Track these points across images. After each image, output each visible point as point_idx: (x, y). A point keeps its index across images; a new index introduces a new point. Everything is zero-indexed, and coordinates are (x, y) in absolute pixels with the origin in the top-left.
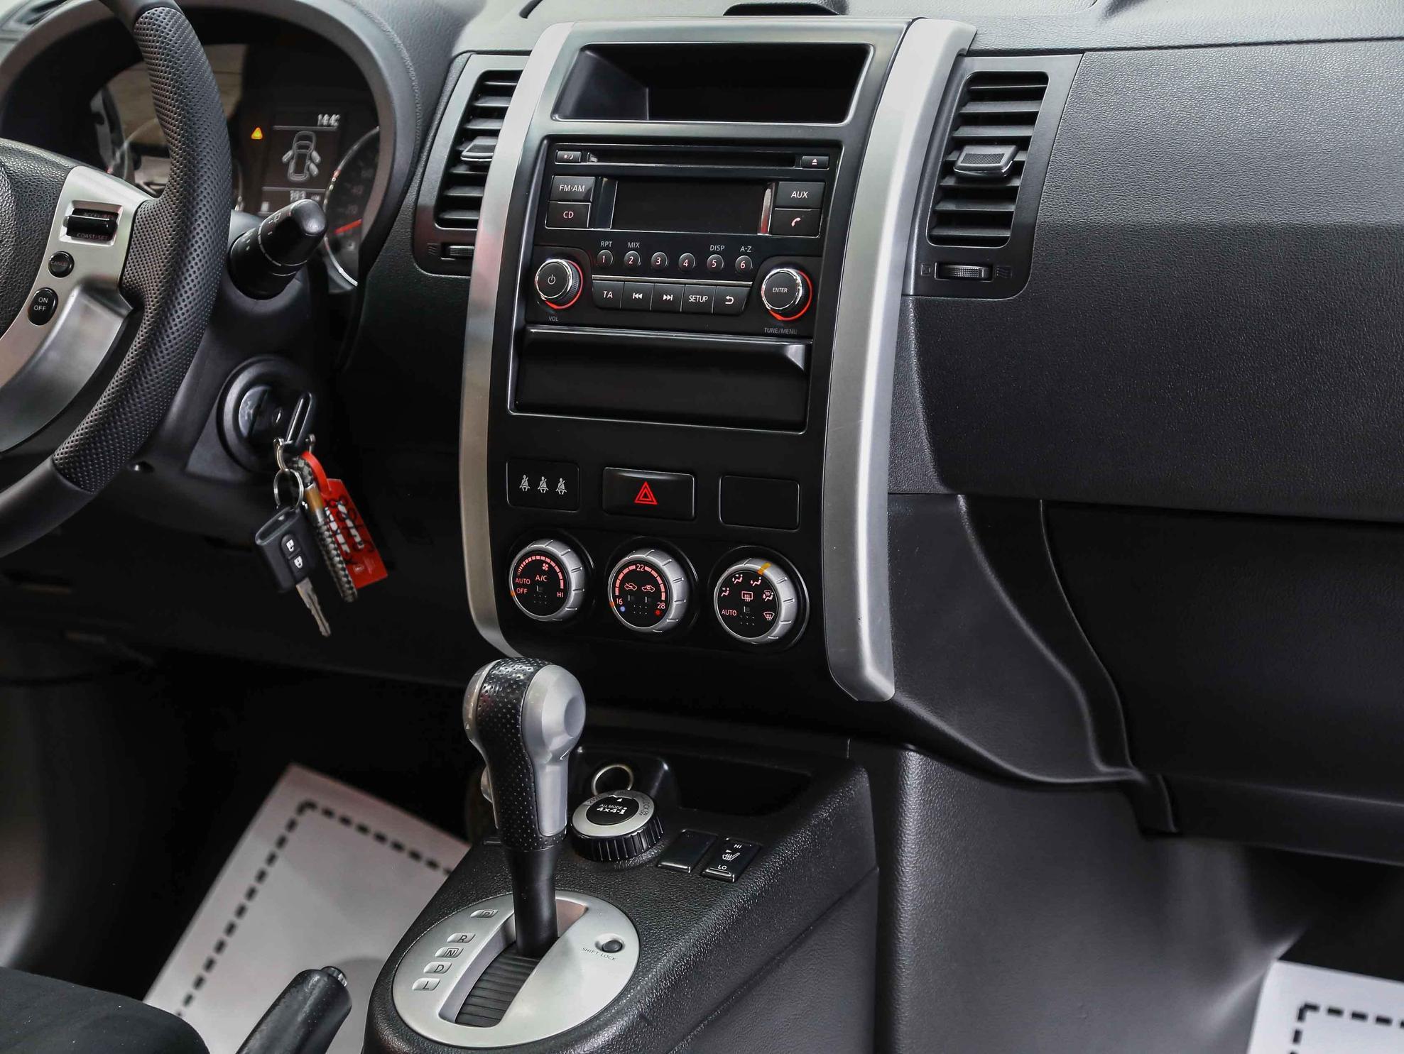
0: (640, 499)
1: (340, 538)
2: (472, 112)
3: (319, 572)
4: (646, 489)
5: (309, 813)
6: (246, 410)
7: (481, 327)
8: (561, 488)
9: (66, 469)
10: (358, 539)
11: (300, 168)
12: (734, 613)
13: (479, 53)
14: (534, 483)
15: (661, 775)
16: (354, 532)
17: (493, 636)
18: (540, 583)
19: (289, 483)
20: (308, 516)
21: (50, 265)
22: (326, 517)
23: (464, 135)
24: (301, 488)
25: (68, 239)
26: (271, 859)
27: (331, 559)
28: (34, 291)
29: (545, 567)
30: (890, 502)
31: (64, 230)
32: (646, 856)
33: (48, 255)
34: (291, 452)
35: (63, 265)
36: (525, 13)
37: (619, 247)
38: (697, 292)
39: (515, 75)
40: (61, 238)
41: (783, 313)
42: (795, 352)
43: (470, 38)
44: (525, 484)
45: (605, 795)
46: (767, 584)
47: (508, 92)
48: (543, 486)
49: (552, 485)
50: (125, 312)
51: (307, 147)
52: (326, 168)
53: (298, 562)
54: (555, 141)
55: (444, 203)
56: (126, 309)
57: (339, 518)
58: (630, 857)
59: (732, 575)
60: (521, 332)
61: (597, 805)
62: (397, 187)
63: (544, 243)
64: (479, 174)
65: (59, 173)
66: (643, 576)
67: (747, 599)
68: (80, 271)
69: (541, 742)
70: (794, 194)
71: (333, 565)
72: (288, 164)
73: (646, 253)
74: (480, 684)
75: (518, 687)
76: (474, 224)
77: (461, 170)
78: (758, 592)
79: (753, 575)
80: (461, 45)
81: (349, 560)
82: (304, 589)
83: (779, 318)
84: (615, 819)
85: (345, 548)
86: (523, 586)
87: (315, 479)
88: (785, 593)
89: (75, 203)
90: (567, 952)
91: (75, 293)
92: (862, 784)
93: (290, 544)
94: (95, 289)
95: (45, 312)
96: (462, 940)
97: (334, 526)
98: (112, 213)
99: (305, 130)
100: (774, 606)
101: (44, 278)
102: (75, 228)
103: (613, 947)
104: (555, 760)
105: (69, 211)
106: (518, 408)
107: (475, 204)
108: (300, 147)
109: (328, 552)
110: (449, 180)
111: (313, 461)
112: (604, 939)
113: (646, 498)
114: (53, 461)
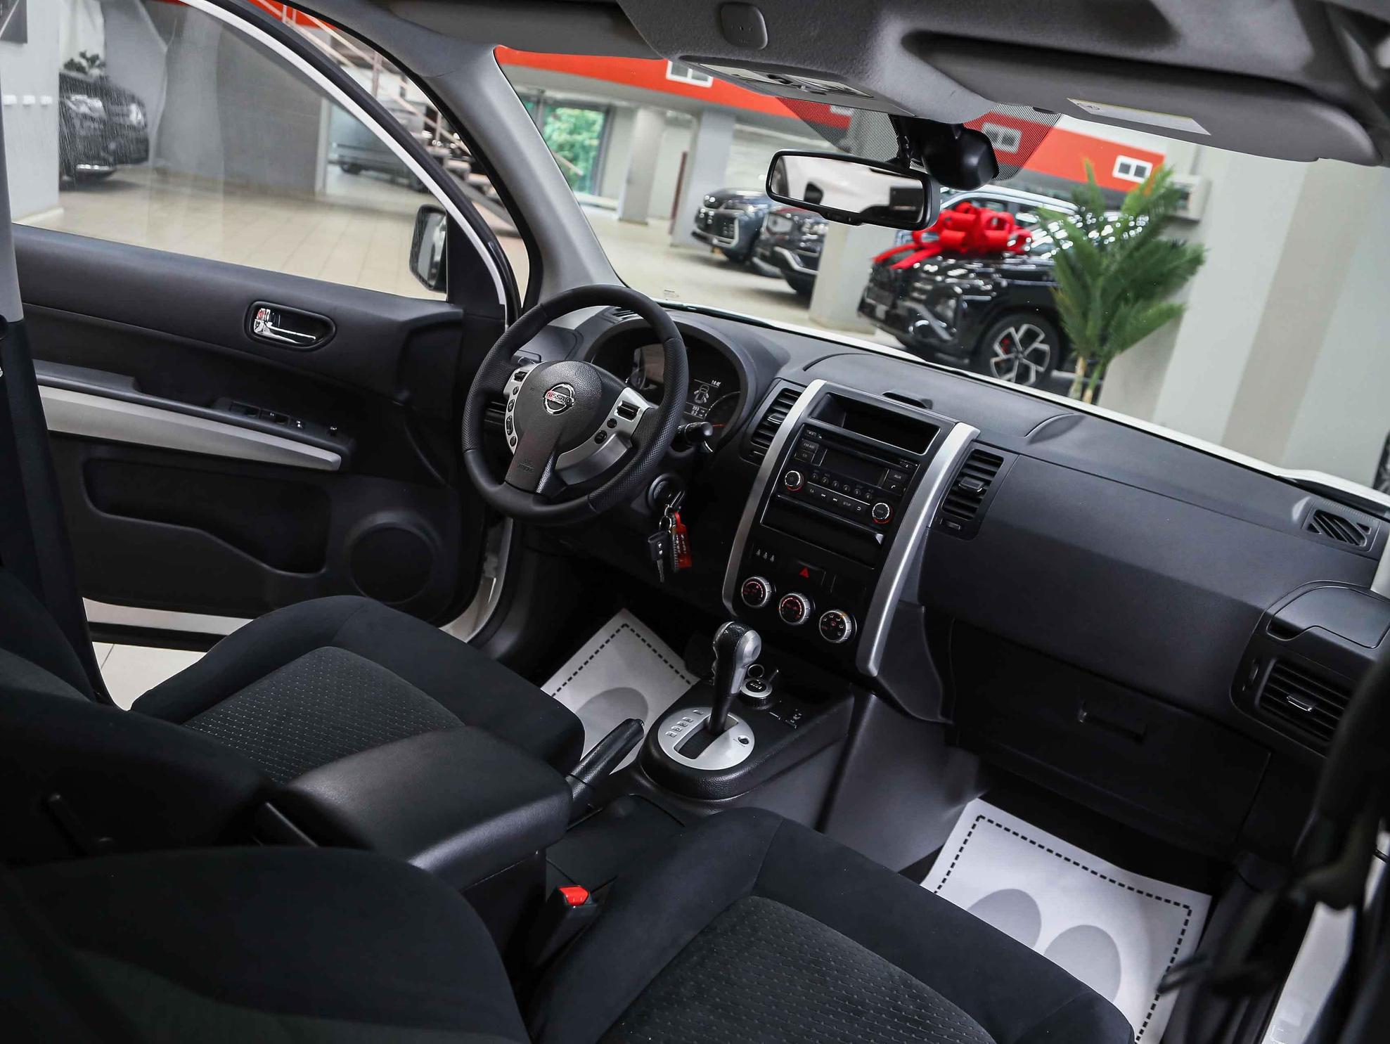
0: (802, 574)
1: (678, 547)
2: (776, 402)
3: (667, 558)
4: (805, 570)
5: (625, 628)
6: (658, 489)
7: (758, 489)
8: (772, 559)
9: (592, 501)
10: (685, 549)
11: (700, 398)
12: (826, 628)
13: (784, 380)
14: (762, 554)
15: (775, 674)
16: (684, 546)
17: (728, 605)
18: (754, 593)
19: (666, 522)
20: (670, 536)
21: (608, 423)
22: (676, 538)
23: (771, 410)
24: (671, 525)
25: (617, 415)
26: (607, 642)
27: (673, 555)
28: (599, 431)
29: (757, 587)
30: (898, 604)
31: (616, 411)
32: (764, 708)
33: (608, 418)
34: (670, 511)
35: (613, 423)
36: (805, 369)
37: (821, 475)
38: (848, 500)
39: (799, 394)
40: (614, 413)
41: (880, 521)
42: (879, 537)
43: (783, 372)
44: (759, 553)
45: (753, 679)
46: (842, 622)
47: (795, 400)
48: (766, 556)
49: (769, 557)
50: (629, 447)
51: (705, 391)
52: (710, 401)
53: (661, 552)
54: (808, 426)
55: (756, 434)
56: (630, 446)
57: (680, 539)
58: (759, 706)
59: (830, 613)
60: (774, 495)
61: (750, 682)
62: (740, 422)
63: (792, 464)
64: (775, 428)
65: (620, 388)
66: (794, 604)
67: (833, 625)
68: (617, 428)
69: (741, 658)
70: (896, 476)
71: (673, 558)
72: (695, 396)
73: (831, 479)
74: (723, 629)
75: (740, 635)
76: (768, 446)
77: (766, 424)
78: (838, 623)
79: (838, 616)
80: (779, 375)
81: (679, 556)
82: (659, 563)
83: (877, 521)
84: (756, 690)
85: (679, 551)
86: (747, 591)
87: (676, 524)
88: (848, 627)
89: (623, 401)
90: (727, 739)
91: (614, 435)
92: (851, 701)
93: (660, 545)
94: (622, 436)
95: (601, 439)
96: (688, 721)
97: (677, 542)
98: (636, 409)
99: (707, 385)
100: (843, 631)
101: (604, 426)
102: (621, 411)
103: (744, 741)
104: (743, 667)
105: (620, 405)
106: (764, 522)
107: (771, 439)
108: (702, 390)
109: (673, 552)
110: (761, 426)
111: (678, 516)
112: (743, 737)
113: (805, 573)
114: (588, 497)
